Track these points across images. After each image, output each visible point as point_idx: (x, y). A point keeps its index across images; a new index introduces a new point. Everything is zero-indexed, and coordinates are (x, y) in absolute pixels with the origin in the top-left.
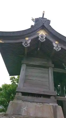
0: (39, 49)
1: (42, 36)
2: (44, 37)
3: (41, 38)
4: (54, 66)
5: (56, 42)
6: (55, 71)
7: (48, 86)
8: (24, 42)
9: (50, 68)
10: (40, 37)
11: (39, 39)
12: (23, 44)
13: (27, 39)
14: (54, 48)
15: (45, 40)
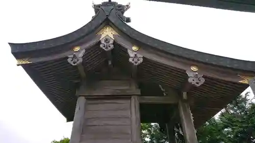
0: (110, 63)
1: (107, 40)
2: (111, 42)
3: (106, 44)
4: (140, 94)
5: (134, 48)
6: (144, 101)
7: (130, 132)
8: (72, 56)
9: (132, 97)
10: (103, 42)
11: (101, 46)
12: (69, 60)
13: (77, 49)
14: (131, 60)
15: (112, 46)
